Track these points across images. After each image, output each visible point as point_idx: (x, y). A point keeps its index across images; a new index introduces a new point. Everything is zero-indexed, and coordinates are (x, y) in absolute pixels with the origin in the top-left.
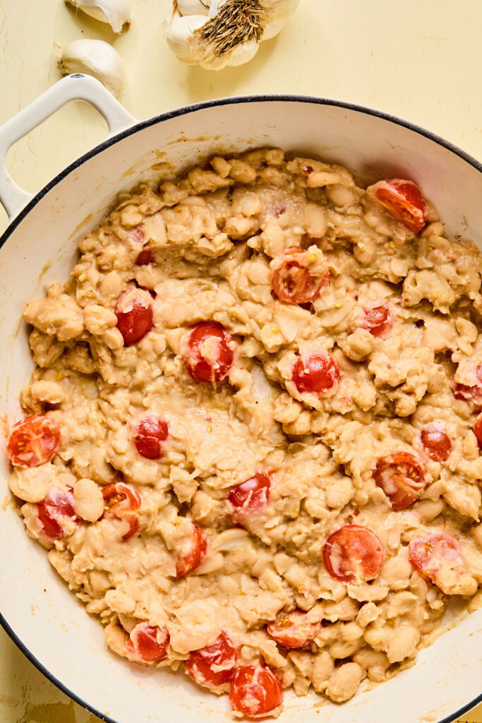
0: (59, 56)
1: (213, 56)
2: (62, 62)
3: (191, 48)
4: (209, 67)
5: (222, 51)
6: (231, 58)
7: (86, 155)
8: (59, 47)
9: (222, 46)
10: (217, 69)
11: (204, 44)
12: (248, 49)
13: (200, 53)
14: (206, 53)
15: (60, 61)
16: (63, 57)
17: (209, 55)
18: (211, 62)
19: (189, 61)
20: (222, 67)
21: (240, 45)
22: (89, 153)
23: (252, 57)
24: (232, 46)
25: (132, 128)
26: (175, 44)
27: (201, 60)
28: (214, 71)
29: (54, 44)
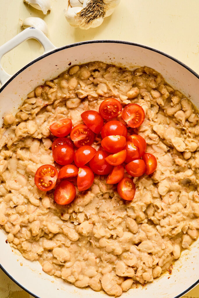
0: (21, 24)
1: (85, 23)
2: (22, 27)
3: (75, 20)
4: (83, 28)
5: (89, 22)
6: (92, 24)
7: (34, 61)
8: (21, 21)
9: (88, 19)
10: (86, 29)
11: (81, 19)
12: (99, 21)
13: (79, 22)
14: (82, 22)
15: (21, 26)
16: (23, 24)
17: (83, 23)
18: (84, 26)
19: (75, 26)
20: (88, 28)
21: (96, 19)
22: (35, 60)
23: (101, 24)
24: (93, 19)
25: (54, 51)
26: (69, 19)
27: (80, 25)
28: (85, 30)
29: (19, 19)
